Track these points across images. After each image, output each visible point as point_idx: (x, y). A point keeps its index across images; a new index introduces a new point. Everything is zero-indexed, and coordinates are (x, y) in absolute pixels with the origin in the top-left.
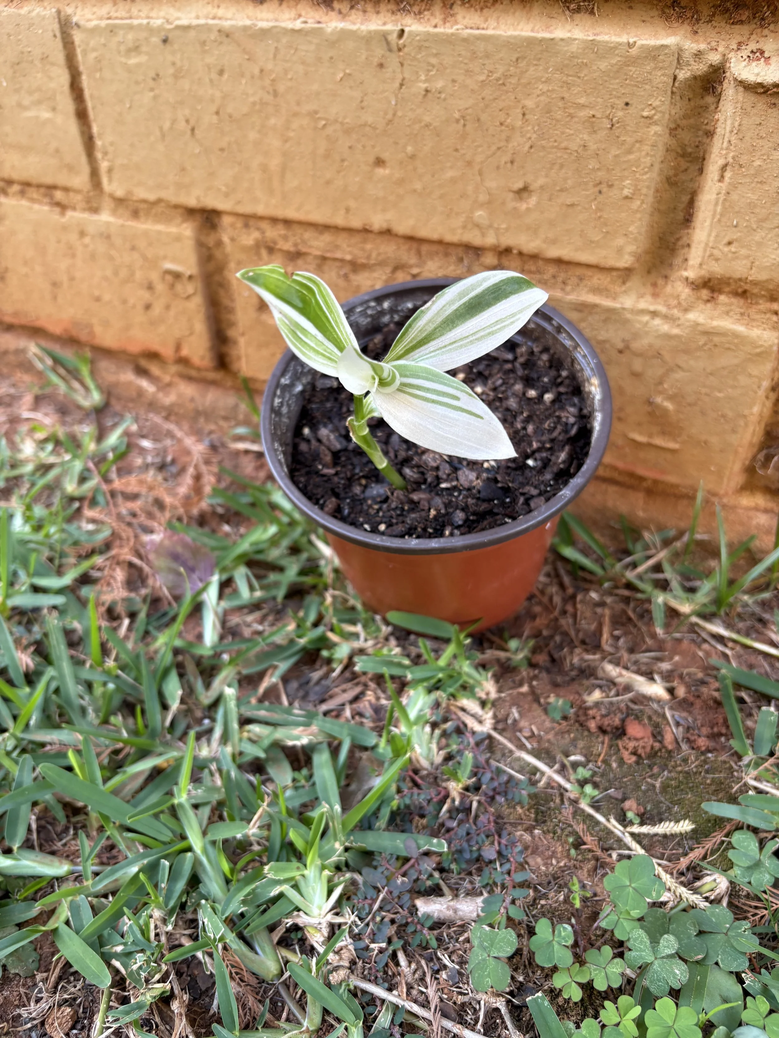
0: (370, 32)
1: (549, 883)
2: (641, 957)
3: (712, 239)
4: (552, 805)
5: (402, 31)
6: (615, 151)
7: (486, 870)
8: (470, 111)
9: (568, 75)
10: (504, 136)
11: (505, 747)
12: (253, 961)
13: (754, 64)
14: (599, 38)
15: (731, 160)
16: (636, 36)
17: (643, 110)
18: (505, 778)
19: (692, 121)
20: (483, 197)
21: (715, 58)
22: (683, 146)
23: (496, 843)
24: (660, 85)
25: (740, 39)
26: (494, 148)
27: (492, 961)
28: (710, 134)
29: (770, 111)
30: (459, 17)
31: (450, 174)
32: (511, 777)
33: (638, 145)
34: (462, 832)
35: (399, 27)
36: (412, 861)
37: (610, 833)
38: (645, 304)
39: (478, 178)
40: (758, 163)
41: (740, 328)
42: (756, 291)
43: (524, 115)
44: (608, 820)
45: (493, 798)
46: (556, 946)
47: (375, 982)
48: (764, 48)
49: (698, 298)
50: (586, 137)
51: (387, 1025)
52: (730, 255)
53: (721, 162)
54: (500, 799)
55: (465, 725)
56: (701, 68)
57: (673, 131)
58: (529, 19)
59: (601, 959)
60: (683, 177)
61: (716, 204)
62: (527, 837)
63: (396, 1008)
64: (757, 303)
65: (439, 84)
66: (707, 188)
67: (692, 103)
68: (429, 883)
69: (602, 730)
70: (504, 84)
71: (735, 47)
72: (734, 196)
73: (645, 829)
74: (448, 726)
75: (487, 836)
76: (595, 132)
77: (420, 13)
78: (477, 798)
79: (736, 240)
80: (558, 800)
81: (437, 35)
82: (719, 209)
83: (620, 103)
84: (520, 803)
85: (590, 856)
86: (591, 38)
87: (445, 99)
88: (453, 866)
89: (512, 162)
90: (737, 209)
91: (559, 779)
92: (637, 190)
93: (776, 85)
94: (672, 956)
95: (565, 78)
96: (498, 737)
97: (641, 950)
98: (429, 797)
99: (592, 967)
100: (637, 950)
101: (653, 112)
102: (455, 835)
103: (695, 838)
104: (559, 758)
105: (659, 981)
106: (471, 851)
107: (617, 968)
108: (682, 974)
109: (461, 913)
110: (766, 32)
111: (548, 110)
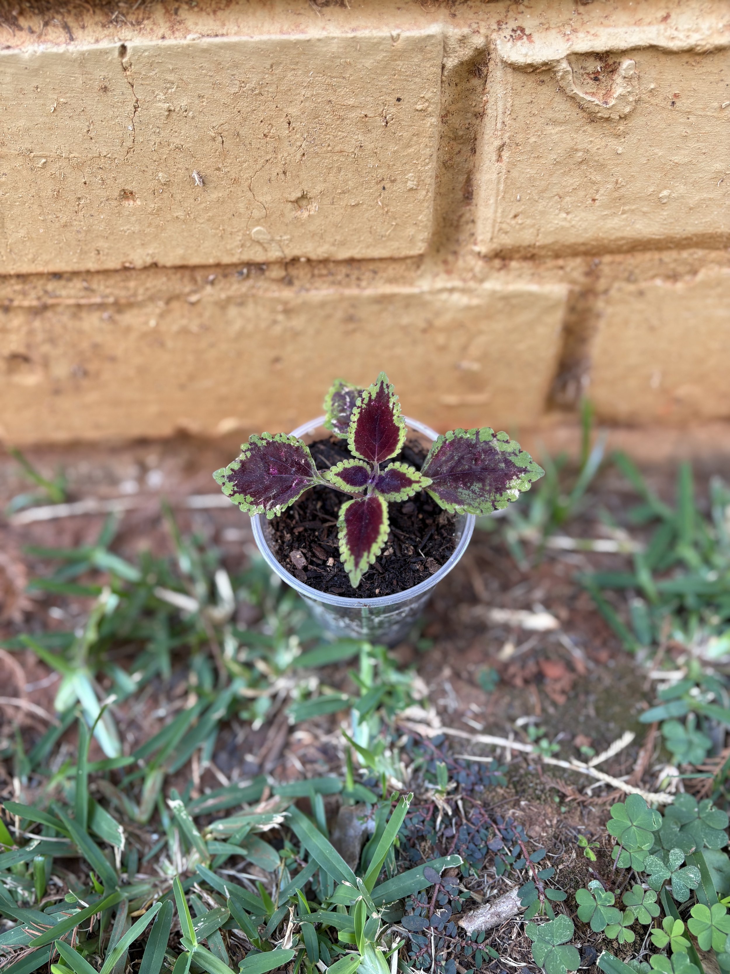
0: (83, 54)
1: (555, 845)
2: (661, 877)
3: (499, 215)
4: (522, 771)
5: (123, 48)
6: (393, 148)
7: (497, 859)
8: (226, 127)
9: (332, 77)
10: (270, 148)
11: (461, 739)
13: (519, 43)
14: (359, 34)
15: (508, 141)
16: (397, 27)
17: (416, 103)
18: (476, 768)
19: (460, 105)
20: (257, 214)
21: (478, 41)
22: (455, 131)
23: (497, 831)
24: (431, 77)
25: (498, 18)
26: (261, 161)
27: (558, 951)
28: (480, 115)
29: (539, 88)
30: (190, 23)
32: (479, 763)
33: (415, 138)
34: (463, 836)
35: (119, 44)
36: (437, 887)
37: (578, 774)
38: (441, 282)
39: (249, 194)
40: (533, 140)
41: (534, 288)
42: (543, 253)
43: (289, 123)
44: (570, 762)
45: (472, 790)
46: (602, 909)
48: (524, 25)
49: (492, 268)
50: (360, 137)
52: (517, 227)
53: (497, 143)
54: (480, 788)
55: (419, 735)
56: (466, 53)
57: (444, 118)
58: (273, 19)
59: (635, 897)
60: (458, 159)
61: (499, 182)
62: (519, 813)
64: (545, 263)
65: (184, 102)
66: (485, 168)
67: (459, 88)
68: (462, 900)
69: (527, 682)
71: (495, 27)
72: (515, 174)
73: (603, 757)
74: (403, 741)
75: (487, 829)
76: (369, 131)
77: (139, 23)
78: (459, 797)
79: (521, 213)
80: (524, 765)
81: (169, 48)
82: (502, 187)
83: (392, 99)
84: (498, 784)
85: (575, 804)
86: (351, 35)
87: (193, 118)
88: (472, 872)
89: (284, 173)
90: (518, 185)
91: (518, 746)
92: (420, 181)
93: (545, 64)
94: (683, 865)
95: (329, 80)
96: (452, 732)
97: (659, 872)
98: (422, 819)
99: (633, 908)
100: (655, 874)
101: (427, 104)
102: (459, 839)
103: (637, 743)
104: (508, 726)
105: (681, 889)
106: (479, 850)
107: (651, 899)
108: (695, 875)
109: (504, 915)
110: (521, 8)
111: (315, 115)
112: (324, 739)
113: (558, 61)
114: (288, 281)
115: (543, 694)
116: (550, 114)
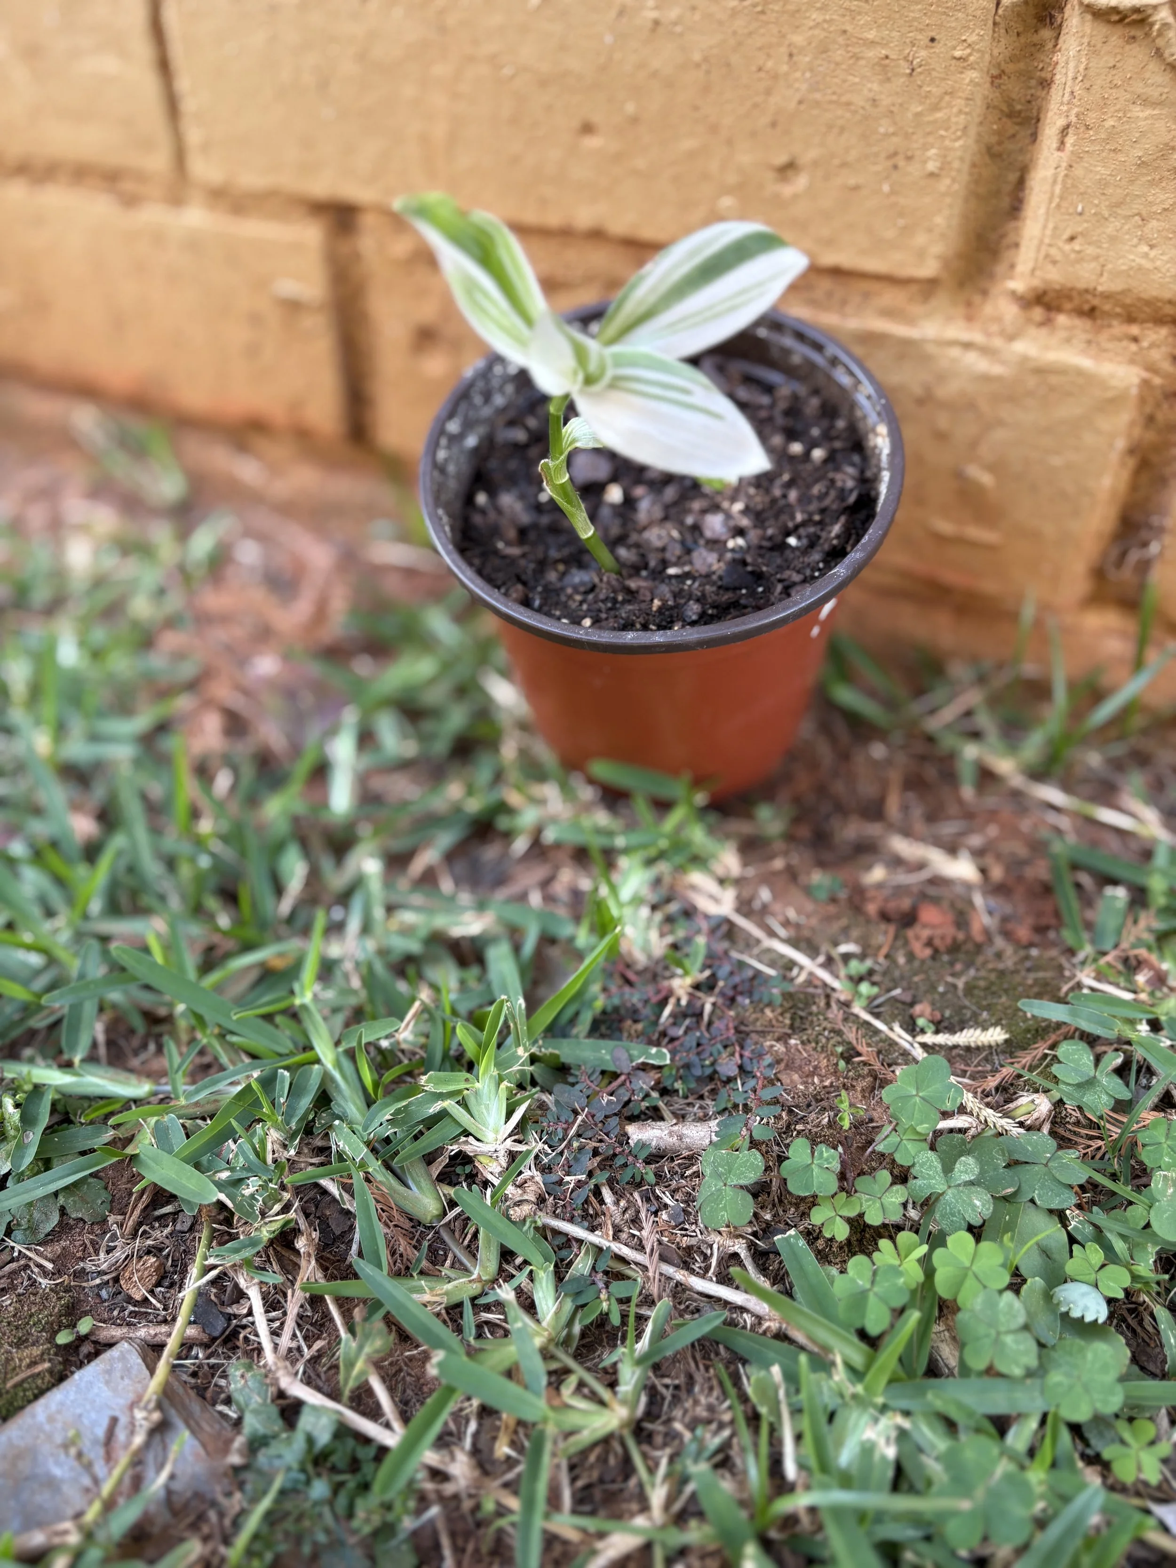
1: (809, 1105)
2: (929, 1186)
3: (1048, 232)
4: (814, 1008)
6: (916, 108)
7: (723, 1092)
8: (716, 51)
10: (762, 87)
11: (749, 935)
12: (405, 1198)
15: (1073, 119)
17: (954, 48)
18: (750, 973)
19: (1022, 65)
20: (732, 178)
22: (1009, 102)
23: (737, 1055)
24: (979, 13)
26: (748, 105)
27: (729, 1192)
28: (1046, 84)
29: (1128, 47)
31: (686, 144)
32: (758, 974)
33: (947, 98)
34: (690, 1041)
36: (623, 1078)
37: (893, 1044)
38: (957, 331)
39: (726, 151)
40: (1111, 122)
41: (1086, 363)
42: (1107, 307)
43: (791, 55)
44: (891, 1029)
45: (733, 1000)
46: (816, 1170)
47: (571, 1220)
49: (1029, 321)
50: (875, 87)
51: (586, 1272)
52: (1073, 256)
53: (1061, 122)
54: (744, 1001)
55: (696, 907)
57: (997, 78)
59: (876, 1187)
60: (1010, 146)
61: (1055, 182)
62: (779, 1047)
63: (599, 1250)
64: (1110, 326)
65: (673, 13)
66: (1041, 161)
67: (1022, 39)
68: (645, 1104)
69: (885, 916)
70: (763, 12)
72: (1078, 171)
73: (942, 1039)
74: (673, 908)
75: (725, 1047)
76: (888, 80)
78: (711, 999)
79: (1081, 233)
80: (822, 1003)
82: (1058, 189)
83: (923, 39)
84: (770, 1004)
85: (866, 1069)
87: (681, 35)
88: (678, 1085)
89: (774, 125)
90: (1082, 189)
91: (824, 975)
92: (946, 164)
93: (1137, 10)
94: (971, 1183)
96: (741, 922)
97: (930, 1177)
98: (645, 997)
99: (864, 1197)
100: (924, 1178)
101: (968, 51)
102: (682, 1045)
103: (1006, 1049)
104: (825, 947)
105: (953, 1215)
106: (703, 1066)
107: (896, 1197)
108: (983, 1205)
109: (688, 1140)
111: (824, 49)
113: (1155, 7)
116: (1139, 88)
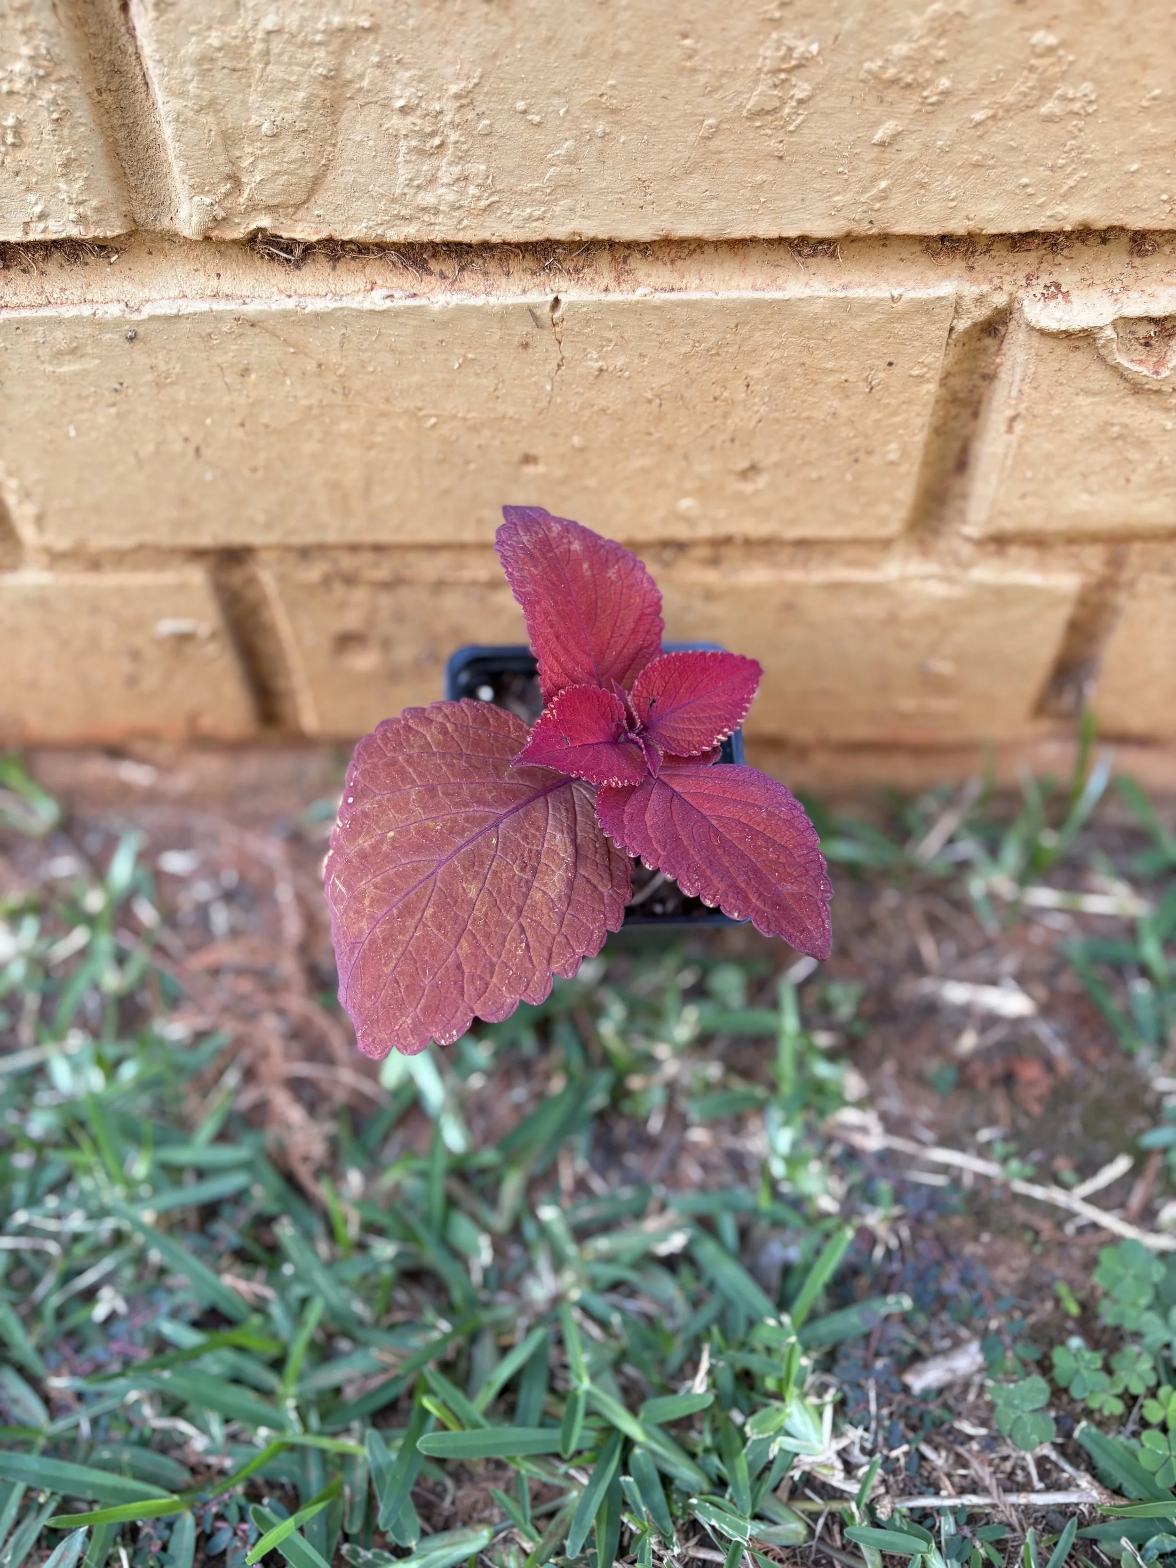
0: (507, 307)
2: (1158, 1338)
3: (1001, 493)
4: (985, 1198)
5: (557, 301)
6: (875, 415)
8: (668, 388)
9: (809, 339)
10: (719, 412)
11: (908, 1154)
12: (780, 1535)
13: (1052, 303)
14: (851, 293)
15: (1023, 412)
16: (899, 284)
17: (911, 368)
18: (928, 1190)
19: (965, 366)
20: (688, 485)
21: (1000, 300)
22: (954, 393)
24: (934, 340)
25: (1028, 270)
26: (705, 427)
27: (1029, 1416)
28: (990, 378)
29: (1072, 354)
30: (640, 274)
31: (639, 463)
32: (932, 1188)
33: (904, 406)
35: (551, 298)
36: (877, 1334)
37: (1055, 1205)
38: (914, 568)
39: (683, 464)
40: (1056, 412)
41: (1036, 579)
42: (1053, 539)
43: (748, 386)
45: (920, 1219)
46: (1085, 1373)
47: (921, 1494)
48: (1060, 281)
49: (983, 554)
50: (836, 404)
51: (953, 1530)
52: (1024, 509)
53: (1010, 412)
54: (930, 1216)
55: (854, 1146)
56: (982, 313)
57: (944, 381)
58: (744, 271)
59: (1126, 1361)
60: (954, 424)
61: (1006, 457)
62: (978, 1249)
63: (954, 1510)
64: (1054, 550)
65: (620, 361)
66: (989, 438)
67: (966, 348)
68: (907, 1350)
69: (994, 1084)
71: (1023, 282)
72: (1028, 448)
73: (1092, 1185)
74: (835, 1152)
75: (939, 1266)
76: (847, 397)
77: (577, 271)
78: (905, 1225)
79: (1031, 493)
81: (614, 304)
82: (1009, 463)
83: (882, 364)
84: (954, 1212)
86: (841, 294)
87: (628, 378)
89: (733, 440)
90: (1031, 461)
91: (981, 1166)
92: (905, 454)
93: (1084, 330)
95: (805, 342)
96: (897, 1144)
97: (1156, 1332)
99: (1123, 1373)
100: (1151, 1335)
101: (925, 370)
102: (903, 1277)
103: (1135, 1172)
104: (968, 1138)
107: (1146, 1365)
109: (960, 1371)
110: (1059, 259)
111: (782, 378)
112: (730, 1142)
113: (1101, 328)
114: (714, 562)
115: (1013, 1101)
116: (1082, 383)
